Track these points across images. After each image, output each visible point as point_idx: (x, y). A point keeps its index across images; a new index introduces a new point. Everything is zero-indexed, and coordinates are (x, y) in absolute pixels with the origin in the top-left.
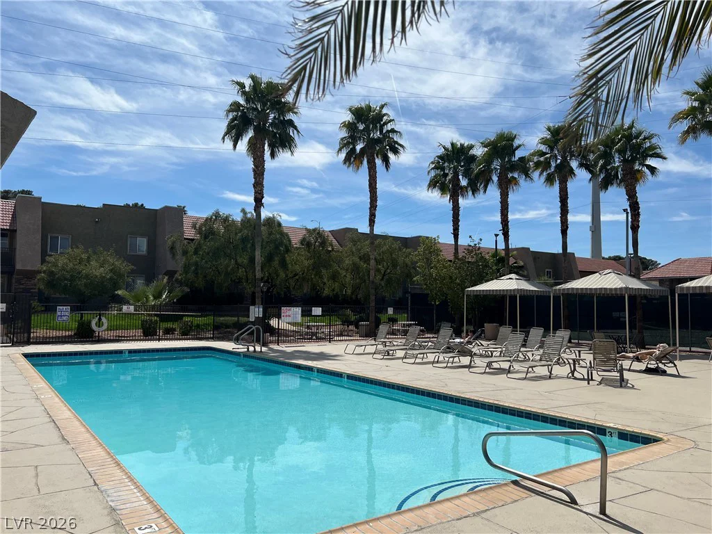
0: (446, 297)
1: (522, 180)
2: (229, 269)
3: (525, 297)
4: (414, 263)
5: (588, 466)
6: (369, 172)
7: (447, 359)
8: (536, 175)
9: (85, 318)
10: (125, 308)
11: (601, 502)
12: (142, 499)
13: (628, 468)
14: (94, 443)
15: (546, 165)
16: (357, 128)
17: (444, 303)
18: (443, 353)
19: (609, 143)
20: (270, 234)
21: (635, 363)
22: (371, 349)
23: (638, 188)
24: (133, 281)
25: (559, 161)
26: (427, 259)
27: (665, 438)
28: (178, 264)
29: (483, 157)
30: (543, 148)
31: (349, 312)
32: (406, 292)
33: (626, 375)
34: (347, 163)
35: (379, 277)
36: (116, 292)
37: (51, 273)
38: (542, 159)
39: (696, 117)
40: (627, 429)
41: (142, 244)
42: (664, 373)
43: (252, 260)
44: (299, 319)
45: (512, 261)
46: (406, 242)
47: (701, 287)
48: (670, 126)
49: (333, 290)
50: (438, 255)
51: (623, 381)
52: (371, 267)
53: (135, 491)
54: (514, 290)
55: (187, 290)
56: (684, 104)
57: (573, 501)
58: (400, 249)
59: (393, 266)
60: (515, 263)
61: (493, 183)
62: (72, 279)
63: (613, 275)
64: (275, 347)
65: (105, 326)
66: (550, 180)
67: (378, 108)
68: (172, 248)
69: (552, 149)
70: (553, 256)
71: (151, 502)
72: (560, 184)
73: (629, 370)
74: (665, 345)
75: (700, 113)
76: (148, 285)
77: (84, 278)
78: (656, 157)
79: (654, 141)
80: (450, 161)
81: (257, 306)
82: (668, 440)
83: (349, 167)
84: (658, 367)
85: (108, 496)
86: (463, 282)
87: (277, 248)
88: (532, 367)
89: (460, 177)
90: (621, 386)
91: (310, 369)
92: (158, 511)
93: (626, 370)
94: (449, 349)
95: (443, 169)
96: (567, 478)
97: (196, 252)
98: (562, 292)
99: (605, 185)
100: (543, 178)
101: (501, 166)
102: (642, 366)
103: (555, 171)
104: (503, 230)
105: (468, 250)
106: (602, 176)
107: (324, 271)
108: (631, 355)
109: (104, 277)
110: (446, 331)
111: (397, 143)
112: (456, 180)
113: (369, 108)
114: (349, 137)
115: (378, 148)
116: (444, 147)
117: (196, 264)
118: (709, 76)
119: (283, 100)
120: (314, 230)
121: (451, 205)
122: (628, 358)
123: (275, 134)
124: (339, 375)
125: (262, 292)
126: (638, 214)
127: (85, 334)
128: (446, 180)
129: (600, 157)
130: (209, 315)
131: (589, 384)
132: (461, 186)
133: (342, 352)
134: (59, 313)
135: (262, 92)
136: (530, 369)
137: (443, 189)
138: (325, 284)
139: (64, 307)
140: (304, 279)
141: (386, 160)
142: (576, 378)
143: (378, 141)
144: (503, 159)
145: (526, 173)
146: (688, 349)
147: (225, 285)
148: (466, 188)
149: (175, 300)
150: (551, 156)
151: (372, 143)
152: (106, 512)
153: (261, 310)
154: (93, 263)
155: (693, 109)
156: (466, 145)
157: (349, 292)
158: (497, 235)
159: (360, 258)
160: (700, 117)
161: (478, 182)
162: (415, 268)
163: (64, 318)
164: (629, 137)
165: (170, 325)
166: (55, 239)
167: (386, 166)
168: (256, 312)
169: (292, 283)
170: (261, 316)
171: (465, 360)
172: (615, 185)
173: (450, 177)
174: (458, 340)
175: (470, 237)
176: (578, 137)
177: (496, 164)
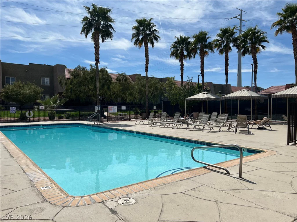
0: (178, 102)
1: (210, 52)
2: (85, 91)
3: (210, 101)
4: (165, 88)
5: (234, 161)
6: (145, 48)
7: (177, 126)
8: (215, 50)
9: (23, 112)
10: (40, 107)
11: (239, 173)
12: (45, 177)
13: (251, 161)
14: (25, 157)
15: (220, 45)
16: (140, 29)
17: (177, 105)
18: (176, 123)
19: (246, 36)
20: (103, 75)
21: (254, 126)
22: (146, 123)
23: (257, 55)
24: (44, 96)
25: (225, 44)
26: (170, 86)
27: (266, 151)
28: (63, 89)
29: (193, 42)
30: (219, 38)
31: (137, 109)
32: (161, 100)
33: (250, 130)
34: (136, 45)
35: (150, 94)
36: (37, 101)
37: (7, 93)
38: (218, 43)
39: (282, 24)
40: (250, 148)
41: (47, 81)
42: (265, 129)
43: (95, 87)
44: (116, 111)
45: (205, 87)
46: (161, 80)
47: (281, 95)
48: (271, 29)
49: (131, 100)
50: (174, 85)
51: (249, 132)
52: (146, 90)
53: (42, 174)
54: (206, 98)
55: (68, 100)
56: (277, 19)
57: (228, 173)
58: (159, 83)
59: (156, 89)
60: (206, 88)
61: (197, 53)
62: (16, 95)
63: (246, 91)
64: (106, 123)
65: (32, 115)
66: (221, 52)
67: (149, 20)
68: (60, 82)
69: (222, 38)
70: (222, 86)
71: (49, 178)
72: (225, 53)
73: (252, 128)
74: (266, 118)
75: (284, 23)
76: (50, 98)
77: (21, 95)
78: (265, 42)
79: (264, 35)
80: (180, 44)
81: (98, 106)
82: (267, 152)
83: (136, 46)
84: (263, 127)
85: (30, 176)
86: (185, 95)
87: (106, 81)
88: (212, 127)
89: (184, 51)
90: (248, 134)
91: (121, 130)
92: (52, 181)
93: (250, 128)
94: (179, 122)
95: (176, 47)
96: (226, 165)
97: (71, 84)
98: (225, 98)
99: (244, 54)
100: (218, 51)
101: (201, 46)
102: (257, 127)
103: (224, 48)
104: (202, 73)
105: (187, 82)
106: (243, 50)
107: (127, 92)
108: (252, 122)
109: (31, 94)
110: (177, 115)
111: (157, 36)
112: (182, 52)
113: (145, 20)
114: (136, 33)
115: (149, 38)
116: (177, 38)
117: (71, 89)
118: (288, 6)
119: (107, 16)
120: (122, 74)
121: (180, 64)
122: (251, 123)
123: (104, 31)
124: (132, 132)
125: (100, 100)
126: (257, 66)
127: (23, 119)
128: (178, 52)
129: (242, 42)
130: (77, 111)
131: (235, 133)
132: (184, 55)
133: (134, 124)
134: (11, 110)
135: (97, 12)
136: (212, 129)
137: (177, 57)
138: (127, 97)
139: (14, 107)
140: (118, 95)
141: (152, 43)
142: (230, 132)
143: (149, 35)
144: (202, 43)
145: (211, 49)
146: (275, 121)
147: (84, 97)
148: (186, 56)
149: (63, 104)
150: (222, 42)
151: (146, 36)
152: (28, 182)
153: (100, 107)
154: (26, 88)
155: (281, 21)
156: (186, 37)
157: (137, 100)
158: (199, 76)
159: (142, 86)
160: (283, 24)
161: (191, 53)
162: (165, 90)
163: (14, 112)
164: (254, 33)
165: (61, 115)
166: (8, 79)
167: (152, 46)
168: (97, 108)
169: (113, 97)
170: (100, 110)
171: (185, 126)
172: (248, 54)
173: (179, 51)
174: (182, 118)
175: (188, 77)
176: (233, 33)
177: (199, 46)
